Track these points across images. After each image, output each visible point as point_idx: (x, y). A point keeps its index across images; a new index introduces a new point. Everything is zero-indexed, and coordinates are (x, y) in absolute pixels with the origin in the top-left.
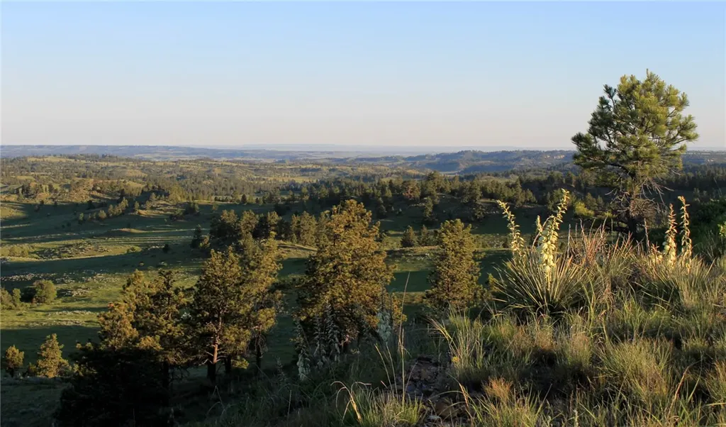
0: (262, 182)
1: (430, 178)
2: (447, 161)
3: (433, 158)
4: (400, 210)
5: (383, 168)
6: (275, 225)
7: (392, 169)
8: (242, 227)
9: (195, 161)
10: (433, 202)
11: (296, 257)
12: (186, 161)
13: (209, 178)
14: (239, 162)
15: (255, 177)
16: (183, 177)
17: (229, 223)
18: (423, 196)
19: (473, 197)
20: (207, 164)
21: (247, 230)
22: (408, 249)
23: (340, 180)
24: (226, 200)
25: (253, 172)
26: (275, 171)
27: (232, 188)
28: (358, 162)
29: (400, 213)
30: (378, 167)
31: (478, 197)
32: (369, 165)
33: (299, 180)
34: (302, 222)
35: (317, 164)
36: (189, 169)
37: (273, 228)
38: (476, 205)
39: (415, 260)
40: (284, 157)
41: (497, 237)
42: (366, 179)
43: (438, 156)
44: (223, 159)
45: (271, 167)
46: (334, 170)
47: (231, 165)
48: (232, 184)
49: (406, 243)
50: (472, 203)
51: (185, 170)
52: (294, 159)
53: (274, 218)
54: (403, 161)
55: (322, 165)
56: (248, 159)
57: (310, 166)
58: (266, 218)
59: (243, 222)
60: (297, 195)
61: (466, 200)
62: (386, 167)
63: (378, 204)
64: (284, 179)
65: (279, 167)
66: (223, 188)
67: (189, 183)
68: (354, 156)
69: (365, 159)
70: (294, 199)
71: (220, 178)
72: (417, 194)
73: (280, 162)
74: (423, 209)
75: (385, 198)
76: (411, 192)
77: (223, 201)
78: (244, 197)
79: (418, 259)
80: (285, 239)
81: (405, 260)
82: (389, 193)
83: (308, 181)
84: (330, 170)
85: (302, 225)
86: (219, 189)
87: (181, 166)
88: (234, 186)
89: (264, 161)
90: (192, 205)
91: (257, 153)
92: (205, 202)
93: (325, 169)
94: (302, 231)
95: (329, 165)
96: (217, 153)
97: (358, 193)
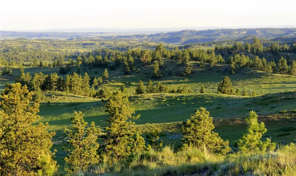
0: (58, 53)
1: (158, 48)
2: (174, 37)
3: (165, 35)
4: (139, 70)
5: (133, 42)
6: (55, 82)
7: (140, 42)
8: (34, 84)
9: (15, 40)
10: (159, 64)
11: (69, 102)
12: (10, 40)
13: (24, 50)
14: (44, 40)
15: (54, 49)
16: (7, 51)
17: (26, 81)
18: (153, 60)
19: (185, 60)
20: (23, 42)
21: (38, 85)
22: (139, 95)
23: (105, 50)
24: (30, 65)
25: (53, 46)
26: (66, 45)
27: (38, 57)
28: (118, 39)
29: (139, 71)
30: (131, 42)
31: (187, 60)
32: (125, 40)
33: (82, 51)
34: (73, 79)
35: (92, 40)
36: (11, 45)
37: (54, 84)
38: (186, 66)
39: (143, 102)
40: (72, 36)
41: (199, 85)
42: (123, 49)
43: (169, 33)
44: (35, 38)
45: (64, 43)
46: (103, 44)
47: (38, 42)
48: (38, 54)
49: (139, 91)
50: (183, 64)
51: (9, 46)
52: (78, 37)
53: (55, 77)
54: (147, 37)
55: (95, 41)
56: (50, 38)
57: (88, 42)
58: (49, 77)
59: (35, 80)
60: (75, 61)
61: (180, 62)
62: (135, 41)
63: (125, 66)
64: (71, 51)
65: (69, 43)
66: (33, 57)
67: (10, 54)
68: (116, 35)
69: (123, 36)
70: (72, 64)
71: (31, 51)
72: (150, 59)
73: (70, 39)
74: (153, 69)
75: (129, 62)
76: (146, 58)
77: (28, 66)
78: (41, 63)
79: (146, 101)
80: (62, 91)
81: (137, 103)
82: (131, 59)
83: (86, 51)
84: (101, 44)
85: (73, 81)
86: (30, 58)
87: (6, 43)
88: (39, 55)
89: (60, 39)
90: (7, 69)
91: (55, 34)
92: (16, 67)
93: (97, 43)
94: (73, 85)
95: (100, 41)
96: (31, 34)
97: (113, 59)
